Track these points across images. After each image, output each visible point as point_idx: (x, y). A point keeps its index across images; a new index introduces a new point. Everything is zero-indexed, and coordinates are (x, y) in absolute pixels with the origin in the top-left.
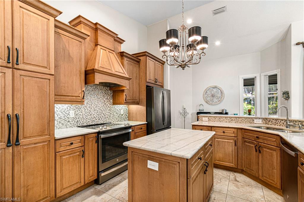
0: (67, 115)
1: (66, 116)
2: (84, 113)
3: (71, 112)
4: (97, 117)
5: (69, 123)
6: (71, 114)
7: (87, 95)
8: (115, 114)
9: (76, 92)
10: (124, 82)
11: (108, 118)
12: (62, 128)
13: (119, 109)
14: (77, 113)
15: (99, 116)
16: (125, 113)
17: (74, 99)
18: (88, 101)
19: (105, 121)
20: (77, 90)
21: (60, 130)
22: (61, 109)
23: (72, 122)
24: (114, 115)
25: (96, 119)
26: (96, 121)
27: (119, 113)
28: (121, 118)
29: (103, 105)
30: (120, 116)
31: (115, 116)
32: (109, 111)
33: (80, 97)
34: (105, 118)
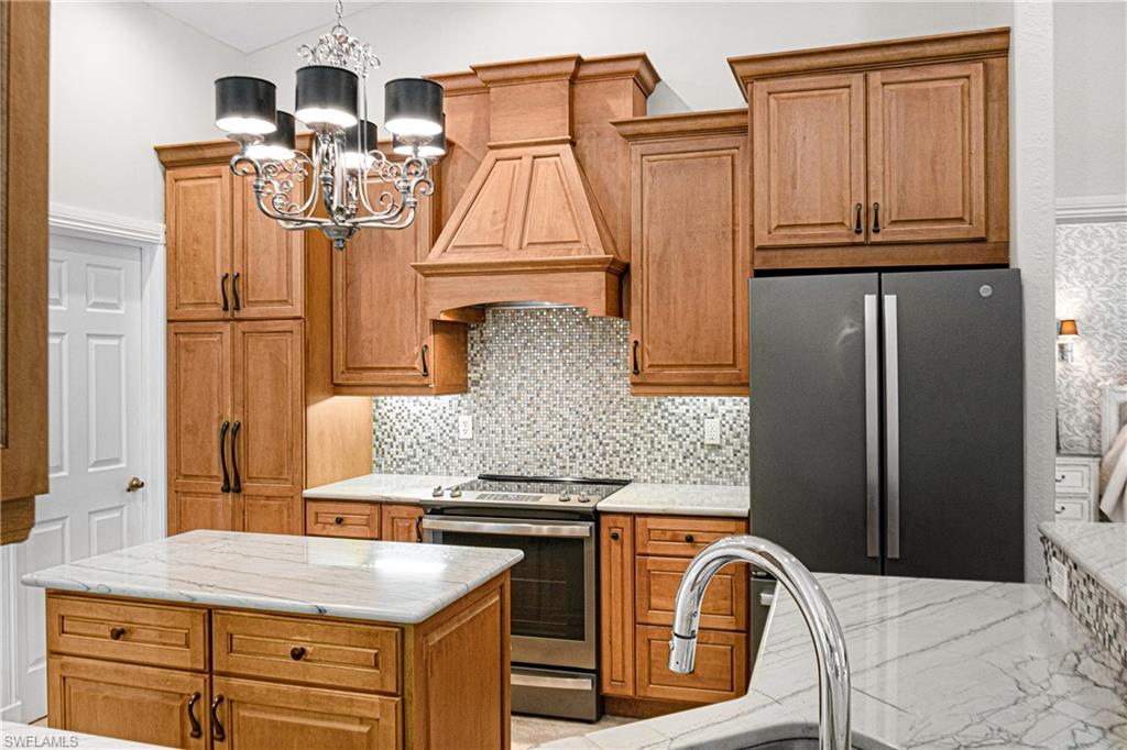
0: (450, 431)
1: (448, 432)
2: (507, 425)
3: (462, 418)
4: (561, 446)
5: (455, 459)
6: (461, 428)
7: (519, 354)
8: (664, 439)
9: (404, 353)
10: (573, 285)
11: (622, 455)
12: (435, 474)
14: (482, 423)
15: (574, 444)
18: (525, 378)
19: (604, 469)
20: (406, 345)
21: (430, 477)
22: (432, 408)
23: (465, 455)
24: (657, 446)
25: (558, 457)
26: (560, 463)
27: (693, 438)
28: (706, 465)
29: (594, 395)
30: (702, 453)
31: (667, 449)
32: (628, 425)
33: (415, 369)
34: (604, 454)
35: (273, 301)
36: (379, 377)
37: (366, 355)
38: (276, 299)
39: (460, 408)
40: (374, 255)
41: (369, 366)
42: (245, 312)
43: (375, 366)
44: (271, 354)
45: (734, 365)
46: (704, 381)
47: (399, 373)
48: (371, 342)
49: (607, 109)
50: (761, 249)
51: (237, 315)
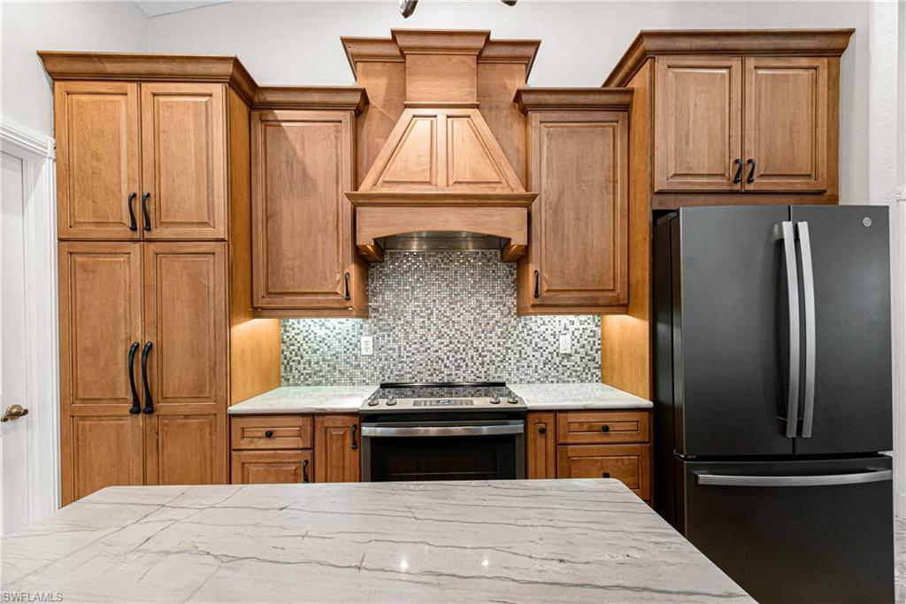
0: (353, 350)
1: (351, 350)
2: (403, 343)
3: (363, 339)
4: (448, 358)
5: (358, 372)
6: (363, 347)
7: (413, 287)
8: (529, 350)
9: (326, 280)
10: (498, 218)
11: (496, 364)
12: (338, 385)
13: (549, 332)
14: (381, 342)
15: (459, 356)
16: (583, 347)
17: (319, 301)
18: (418, 306)
19: (483, 375)
20: (328, 272)
21: (335, 387)
22: (337, 331)
23: (367, 368)
24: (523, 356)
25: (445, 366)
26: (447, 371)
27: (551, 349)
28: (560, 369)
29: (475, 319)
30: (557, 360)
31: (531, 358)
32: (502, 341)
34: (482, 364)
35: (193, 223)
36: (301, 301)
37: (288, 281)
38: (195, 221)
39: (361, 331)
40: (295, 191)
41: (291, 291)
42: (156, 233)
43: (296, 291)
44: (189, 275)
45: (613, 290)
46: (590, 302)
47: (321, 297)
48: (293, 269)
49: (505, 87)
50: (660, 193)
51: (147, 235)
